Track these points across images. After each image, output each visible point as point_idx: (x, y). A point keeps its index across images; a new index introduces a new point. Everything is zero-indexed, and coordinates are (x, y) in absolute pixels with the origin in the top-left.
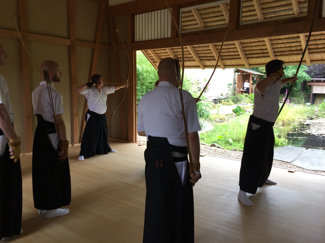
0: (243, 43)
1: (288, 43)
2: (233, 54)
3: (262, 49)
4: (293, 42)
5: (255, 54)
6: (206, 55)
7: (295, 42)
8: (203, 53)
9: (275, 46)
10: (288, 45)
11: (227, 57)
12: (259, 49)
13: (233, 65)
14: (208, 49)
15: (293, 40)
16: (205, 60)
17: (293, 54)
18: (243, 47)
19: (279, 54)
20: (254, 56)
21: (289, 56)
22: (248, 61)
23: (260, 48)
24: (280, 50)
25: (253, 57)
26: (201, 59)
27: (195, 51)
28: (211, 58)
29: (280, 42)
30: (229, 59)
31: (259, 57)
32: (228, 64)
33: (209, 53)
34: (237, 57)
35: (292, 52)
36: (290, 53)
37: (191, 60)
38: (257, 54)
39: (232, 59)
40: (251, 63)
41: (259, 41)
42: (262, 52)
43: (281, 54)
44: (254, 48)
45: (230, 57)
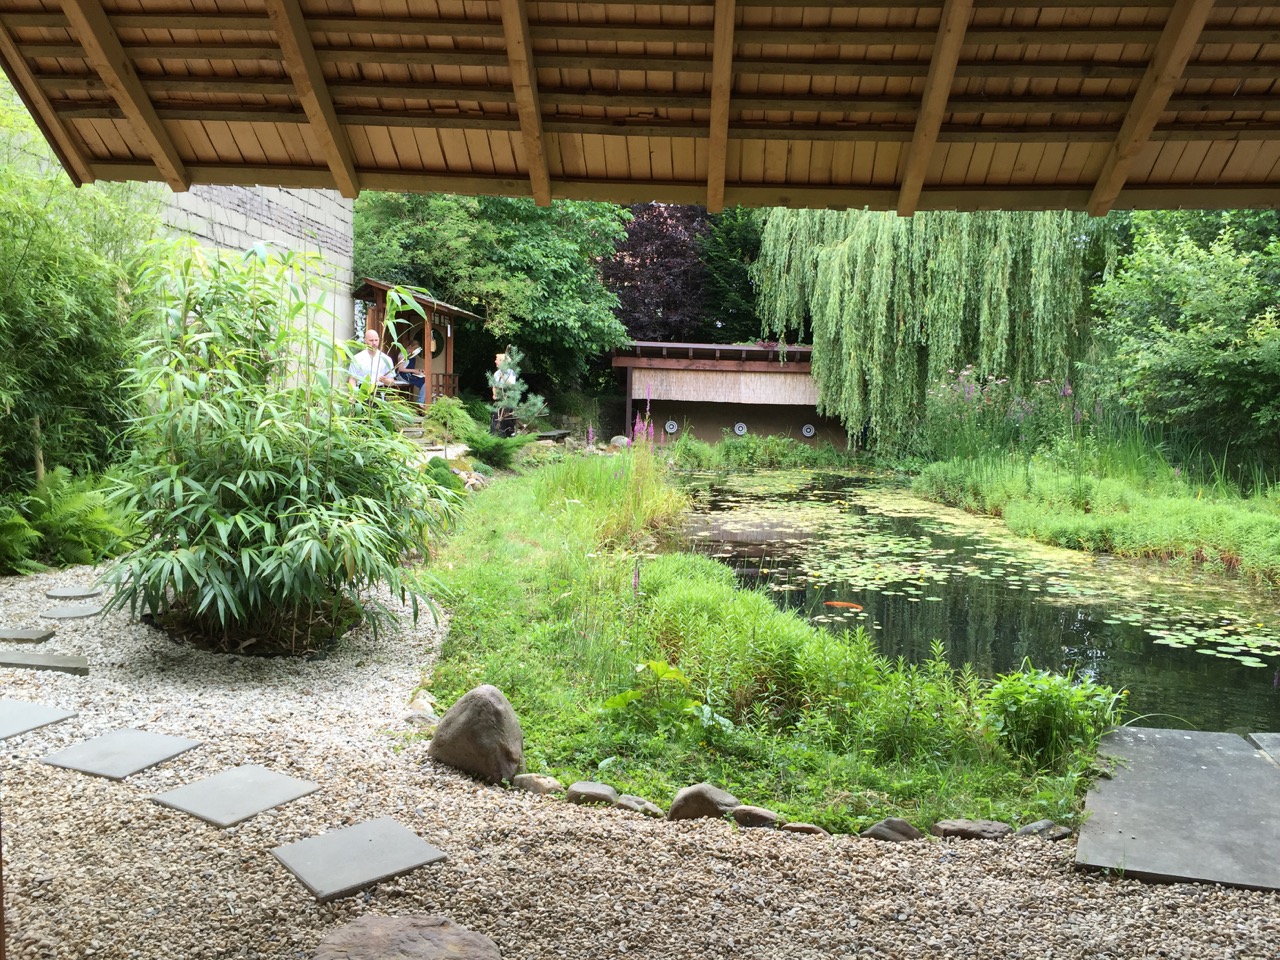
2: (846, 81)
3: (1088, 65)
5: (1008, 96)
6: (603, 75)
9: (1222, 47)
11: (778, 112)
12: (1068, 62)
16: (581, 118)
25: (976, 126)
26: (553, 108)
28: (636, 110)
30: (790, 124)
38: (1027, 96)
39: (818, 125)
42: (1072, 83)
44: (1037, 48)
45: (805, 112)
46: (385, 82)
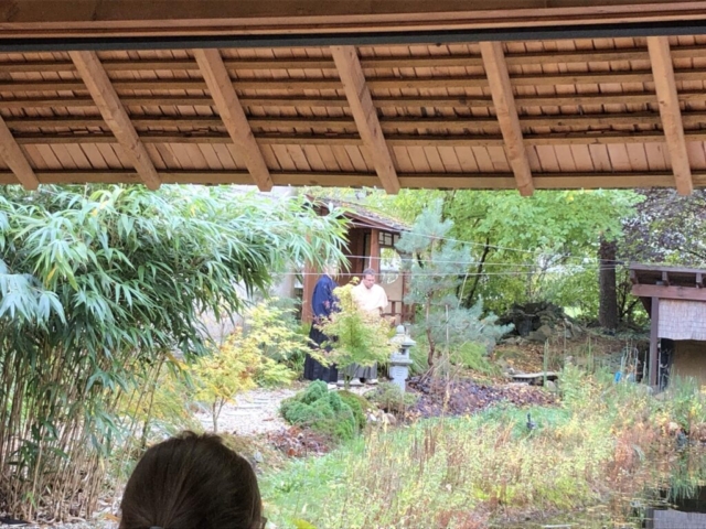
0: (370, 58)
1: (589, 72)
2: (320, 109)
3: (463, 98)
4: (611, 72)
5: (425, 117)
6: (168, 108)
7: (621, 72)
8: (154, 97)
9: (528, 86)
10: (587, 84)
11: (285, 127)
12: (450, 97)
13: (313, 171)
14: (183, 73)
15: (614, 59)
16: (164, 133)
17: (611, 129)
18: (368, 79)
19: (543, 126)
20: (422, 127)
21: (593, 140)
22: (392, 155)
23: (455, 88)
24: (550, 106)
25: (415, 135)
26: (144, 128)
27: (112, 80)
28: (197, 127)
29: (551, 65)
30: (296, 135)
31: (447, 136)
32: (287, 163)
33: (187, 96)
34: (337, 127)
35: (606, 123)
36: (595, 123)
37: (83, 135)
38: (439, 117)
39: (313, 135)
40: (405, 164)
41: (451, 55)
42: (463, 109)
43: (557, 127)
44: (425, 89)
45: (301, 126)
46: (39, 117)
